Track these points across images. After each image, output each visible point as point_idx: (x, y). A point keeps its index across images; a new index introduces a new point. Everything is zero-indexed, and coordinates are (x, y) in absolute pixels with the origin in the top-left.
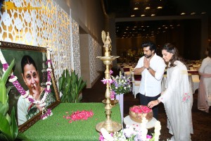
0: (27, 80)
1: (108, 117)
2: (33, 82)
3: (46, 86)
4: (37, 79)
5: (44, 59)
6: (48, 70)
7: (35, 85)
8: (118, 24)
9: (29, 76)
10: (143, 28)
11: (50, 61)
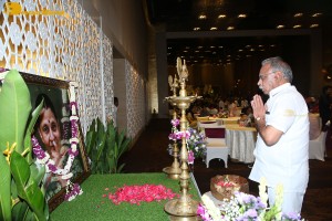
0: (44, 135)
1: (185, 191)
2: (52, 138)
3: (69, 146)
4: (57, 133)
5: (64, 101)
6: (72, 118)
7: (54, 143)
8: (170, 42)
9: (46, 129)
10: (213, 50)
11: (75, 103)
